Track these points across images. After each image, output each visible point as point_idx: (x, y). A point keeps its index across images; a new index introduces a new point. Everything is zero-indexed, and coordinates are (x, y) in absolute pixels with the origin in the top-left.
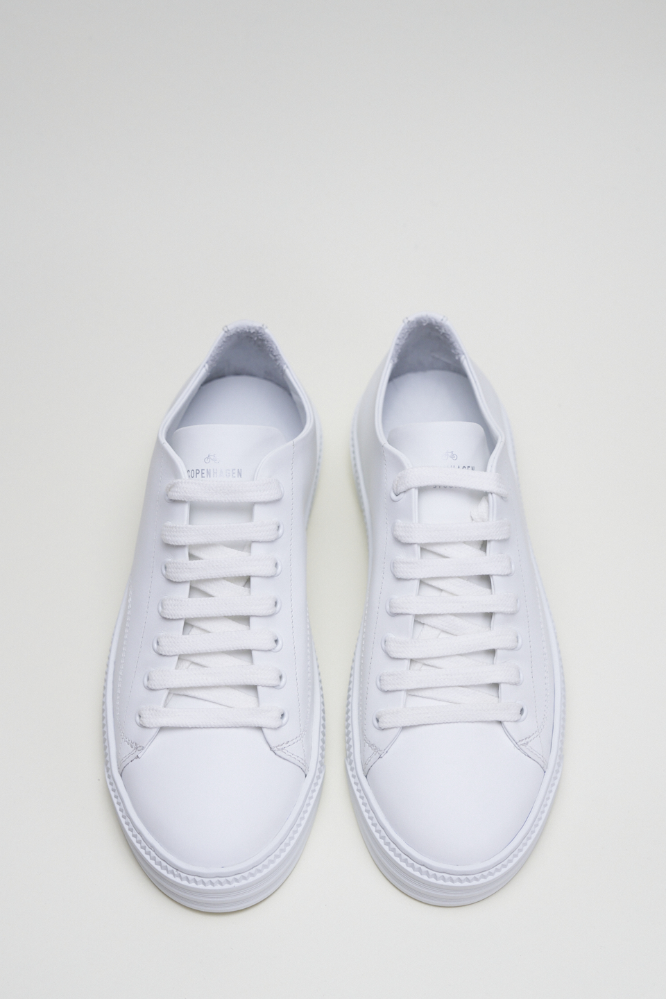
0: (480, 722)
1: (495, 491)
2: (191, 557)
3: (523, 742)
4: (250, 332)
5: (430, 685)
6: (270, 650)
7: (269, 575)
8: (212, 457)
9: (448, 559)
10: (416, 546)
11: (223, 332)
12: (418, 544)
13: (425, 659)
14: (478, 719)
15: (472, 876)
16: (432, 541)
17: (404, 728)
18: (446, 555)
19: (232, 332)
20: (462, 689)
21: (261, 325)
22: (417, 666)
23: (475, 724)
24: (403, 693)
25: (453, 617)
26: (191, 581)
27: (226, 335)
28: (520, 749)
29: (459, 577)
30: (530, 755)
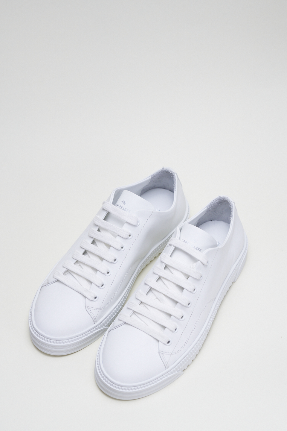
0: (150, 336)
1: (200, 260)
2: (99, 230)
3: (162, 352)
4: (170, 173)
5: (142, 313)
6: (104, 274)
7: (117, 249)
8: (124, 202)
9: (172, 274)
10: (164, 264)
11: (162, 168)
12: (165, 264)
13: (147, 304)
14: (151, 335)
15: (115, 385)
16: (171, 265)
17: (125, 323)
18: (172, 272)
19: (164, 170)
20: (152, 321)
21: (174, 172)
22: (142, 305)
23: (149, 336)
24: (132, 311)
25: (163, 295)
26: (95, 239)
27: (162, 170)
28: (159, 354)
29: (172, 282)
30: (162, 358)
